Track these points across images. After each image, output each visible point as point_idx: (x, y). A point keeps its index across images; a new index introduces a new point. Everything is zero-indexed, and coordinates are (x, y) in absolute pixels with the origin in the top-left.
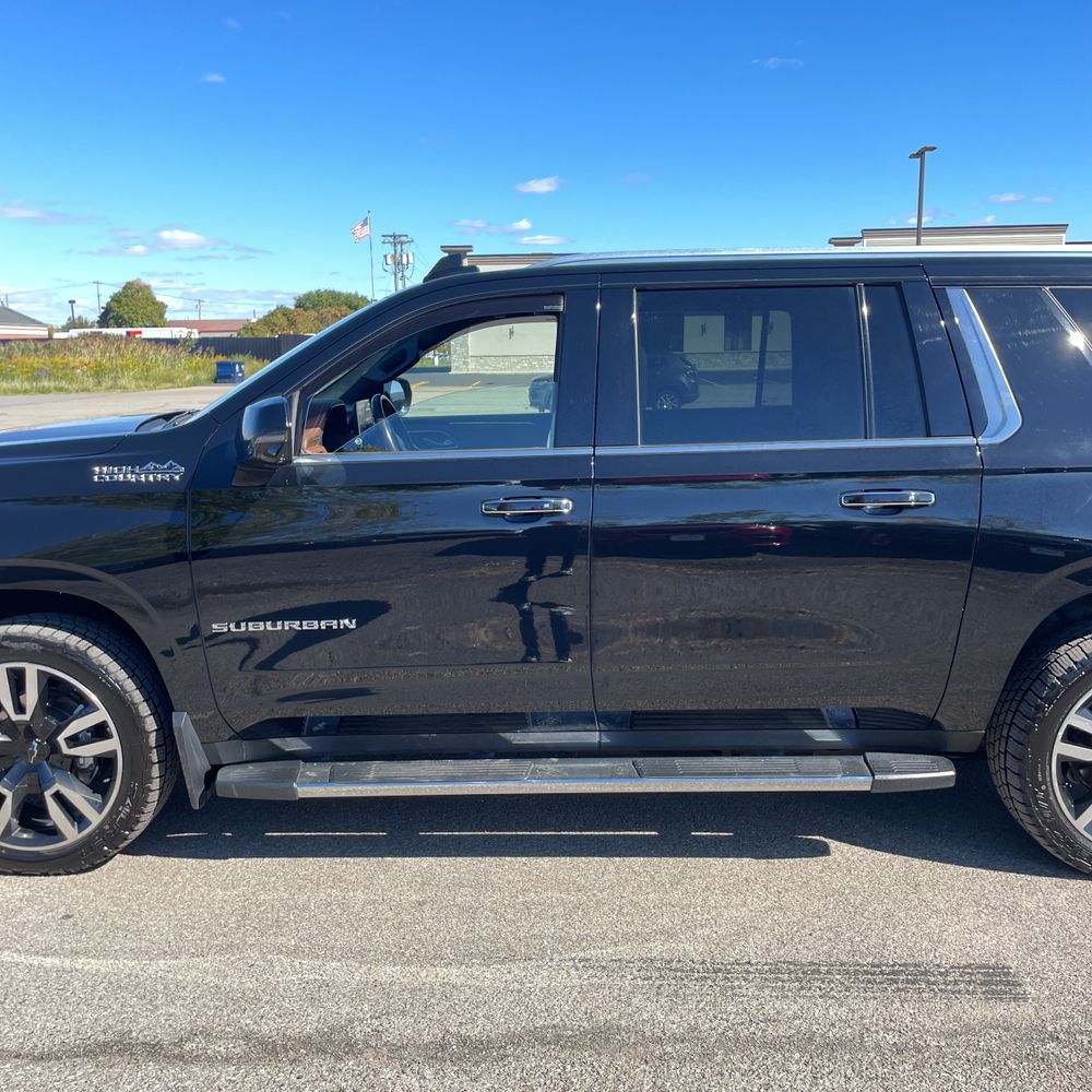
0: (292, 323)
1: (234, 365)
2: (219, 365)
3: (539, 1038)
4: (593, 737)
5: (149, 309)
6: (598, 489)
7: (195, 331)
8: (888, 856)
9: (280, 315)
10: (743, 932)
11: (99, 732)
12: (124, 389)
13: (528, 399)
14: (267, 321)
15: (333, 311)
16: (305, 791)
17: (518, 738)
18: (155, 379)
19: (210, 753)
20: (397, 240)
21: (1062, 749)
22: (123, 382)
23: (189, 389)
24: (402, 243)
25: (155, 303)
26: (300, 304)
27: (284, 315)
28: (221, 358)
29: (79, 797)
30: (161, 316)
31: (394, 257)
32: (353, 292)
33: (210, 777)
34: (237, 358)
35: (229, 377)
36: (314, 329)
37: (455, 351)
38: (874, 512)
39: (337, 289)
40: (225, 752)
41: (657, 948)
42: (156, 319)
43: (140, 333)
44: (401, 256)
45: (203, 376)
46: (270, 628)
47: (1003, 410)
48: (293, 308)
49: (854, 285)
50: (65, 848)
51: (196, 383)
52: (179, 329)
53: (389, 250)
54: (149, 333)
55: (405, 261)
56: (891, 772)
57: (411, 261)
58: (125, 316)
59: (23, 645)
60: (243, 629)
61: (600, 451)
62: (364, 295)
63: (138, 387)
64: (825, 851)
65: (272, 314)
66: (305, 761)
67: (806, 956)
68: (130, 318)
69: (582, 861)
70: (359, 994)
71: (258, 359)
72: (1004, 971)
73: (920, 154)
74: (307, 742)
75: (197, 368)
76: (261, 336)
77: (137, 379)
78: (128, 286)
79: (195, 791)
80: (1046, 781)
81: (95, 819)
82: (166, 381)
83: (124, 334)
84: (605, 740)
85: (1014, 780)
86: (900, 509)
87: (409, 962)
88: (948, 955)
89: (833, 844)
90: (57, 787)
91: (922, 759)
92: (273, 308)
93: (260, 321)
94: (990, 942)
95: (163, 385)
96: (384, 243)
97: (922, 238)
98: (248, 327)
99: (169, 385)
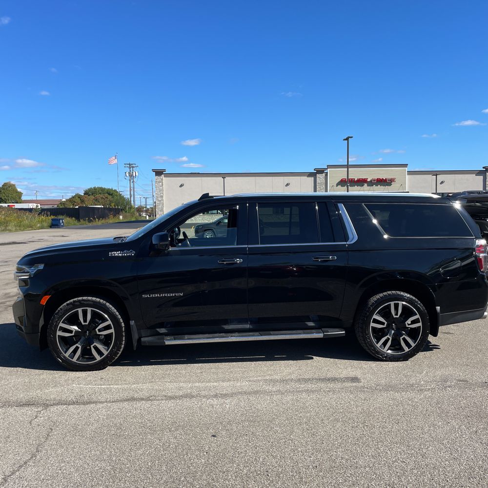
0: (82, 201)
1: (60, 220)
2: (52, 220)
3: (241, 393)
4: (248, 326)
5: (14, 195)
6: (250, 256)
7: (39, 205)
8: (329, 359)
9: (77, 198)
10: (290, 374)
11: (108, 327)
12: (10, 231)
13: (194, 234)
14: (71, 200)
15: (101, 196)
16: (167, 343)
17: (226, 327)
18: (24, 226)
19: (139, 334)
20: (131, 166)
21: (372, 325)
22: (10, 228)
23: (39, 230)
24: (133, 167)
25: (17, 192)
26: (86, 193)
27: (79, 198)
28: (53, 217)
29: (101, 347)
30: (20, 198)
31: (129, 173)
32: (111, 188)
33: (139, 340)
34: (60, 217)
35: (57, 225)
36: (93, 204)
37: (158, 213)
38: (321, 261)
39: (103, 187)
40: (143, 333)
41: (268, 377)
42: (18, 200)
43: (14, 206)
44: (133, 173)
45: (45, 224)
46: (158, 296)
47: (353, 235)
48: (83, 194)
49: (314, 203)
50: (96, 362)
51: (42, 228)
52: (31, 204)
53: (127, 170)
54: (18, 206)
55: (134, 175)
56: (328, 332)
57: (137, 175)
58: (3, 198)
59: (87, 302)
60: (151, 296)
61: (249, 246)
62: (115, 189)
63: (16, 230)
64: (312, 358)
65: (73, 197)
66: (166, 335)
67: (306, 377)
68: (5, 199)
69: (245, 363)
70: (191, 388)
71: (69, 217)
72: (357, 378)
73: (347, 139)
74: (167, 330)
75: (42, 221)
76: (68, 207)
77: (15, 226)
78: (5, 185)
79: (135, 344)
80: (369, 333)
81: (106, 353)
82: (28, 227)
83: (7, 206)
84: (251, 327)
85: (361, 334)
86: (327, 261)
87: (202, 382)
88: (342, 376)
89: (314, 357)
90: (95, 344)
91: (337, 330)
92: (74, 195)
93: (67, 200)
94: (354, 373)
95: (28, 229)
96: (125, 167)
97: (349, 169)
98: (62, 203)
99: (30, 229)
